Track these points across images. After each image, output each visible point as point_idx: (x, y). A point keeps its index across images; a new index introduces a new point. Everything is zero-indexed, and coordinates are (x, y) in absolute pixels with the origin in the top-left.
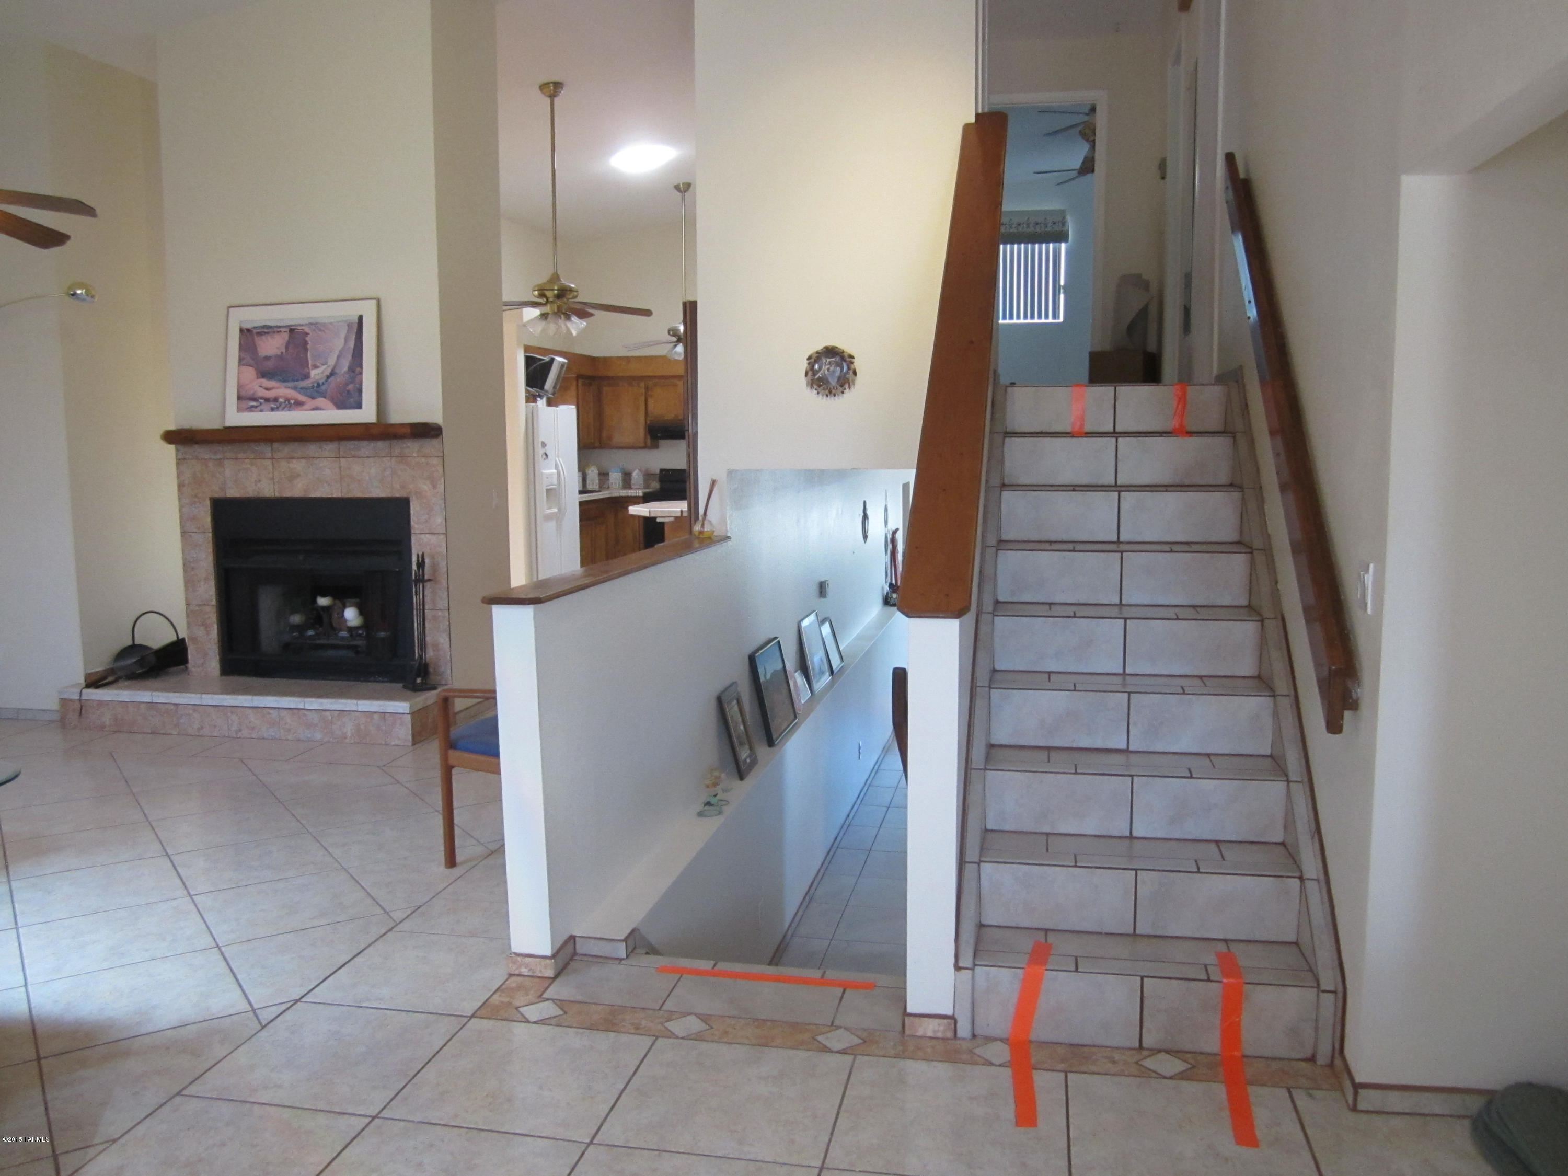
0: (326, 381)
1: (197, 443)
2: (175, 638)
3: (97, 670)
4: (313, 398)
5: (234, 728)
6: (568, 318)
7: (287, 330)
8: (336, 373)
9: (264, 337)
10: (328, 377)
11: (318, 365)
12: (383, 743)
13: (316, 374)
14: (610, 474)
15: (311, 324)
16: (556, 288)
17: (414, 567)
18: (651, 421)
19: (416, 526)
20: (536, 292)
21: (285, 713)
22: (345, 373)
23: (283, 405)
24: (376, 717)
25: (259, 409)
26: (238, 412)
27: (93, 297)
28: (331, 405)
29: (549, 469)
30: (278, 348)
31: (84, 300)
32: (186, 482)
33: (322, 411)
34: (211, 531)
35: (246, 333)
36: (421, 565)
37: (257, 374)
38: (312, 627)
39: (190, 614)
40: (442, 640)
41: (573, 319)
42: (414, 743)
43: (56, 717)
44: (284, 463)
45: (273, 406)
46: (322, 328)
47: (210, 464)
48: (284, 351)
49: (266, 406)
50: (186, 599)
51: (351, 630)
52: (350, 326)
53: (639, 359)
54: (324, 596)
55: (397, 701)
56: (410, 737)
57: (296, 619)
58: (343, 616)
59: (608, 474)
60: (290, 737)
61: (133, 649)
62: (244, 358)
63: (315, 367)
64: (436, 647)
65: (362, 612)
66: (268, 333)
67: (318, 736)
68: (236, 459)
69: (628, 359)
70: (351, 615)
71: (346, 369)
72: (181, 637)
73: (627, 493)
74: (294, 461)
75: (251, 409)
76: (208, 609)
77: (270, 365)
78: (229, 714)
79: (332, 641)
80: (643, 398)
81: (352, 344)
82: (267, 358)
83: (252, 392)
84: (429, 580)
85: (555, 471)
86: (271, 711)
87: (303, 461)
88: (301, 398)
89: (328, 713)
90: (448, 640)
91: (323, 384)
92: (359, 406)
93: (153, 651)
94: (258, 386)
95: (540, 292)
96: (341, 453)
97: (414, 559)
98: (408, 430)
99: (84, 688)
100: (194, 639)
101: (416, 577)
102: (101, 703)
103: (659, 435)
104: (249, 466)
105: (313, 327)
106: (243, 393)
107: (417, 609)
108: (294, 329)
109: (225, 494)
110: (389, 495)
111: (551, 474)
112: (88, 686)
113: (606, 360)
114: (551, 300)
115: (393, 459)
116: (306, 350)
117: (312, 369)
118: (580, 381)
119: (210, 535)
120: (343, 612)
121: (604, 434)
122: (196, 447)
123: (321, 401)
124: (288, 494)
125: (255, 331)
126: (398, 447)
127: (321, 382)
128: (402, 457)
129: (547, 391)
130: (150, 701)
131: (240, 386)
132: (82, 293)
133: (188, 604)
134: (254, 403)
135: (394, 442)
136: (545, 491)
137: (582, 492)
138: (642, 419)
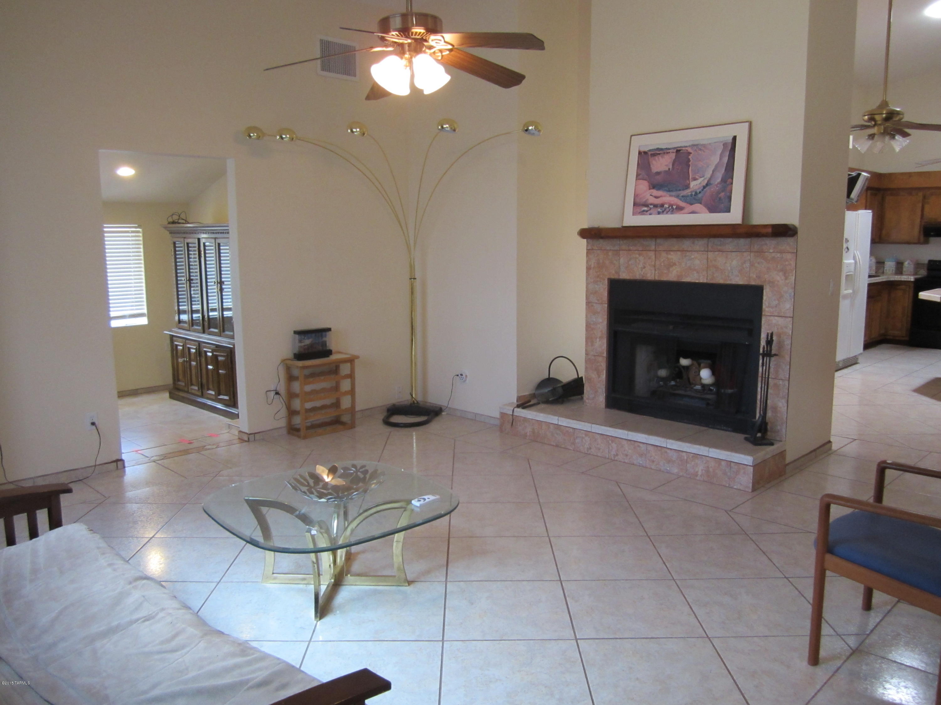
0: (703, 190)
1: (602, 238)
2: (576, 377)
3: (524, 394)
4: (691, 204)
5: (613, 452)
6: (893, 137)
7: (675, 151)
8: (711, 184)
9: (656, 158)
10: (704, 187)
11: (697, 177)
12: (727, 485)
13: (694, 185)
14: (886, 263)
15: (694, 145)
16: (884, 112)
17: (763, 343)
18: (925, 222)
19: (767, 309)
20: (866, 117)
21: (650, 448)
22: (718, 184)
23: (667, 210)
24: (723, 463)
25: (649, 212)
26: (633, 215)
27: (539, 131)
28: (705, 209)
29: (849, 260)
30: (666, 165)
31: (533, 134)
32: (592, 266)
33: (698, 214)
34: (607, 303)
35: (643, 155)
36: (769, 342)
37: (649, 186)
38: (674, 379)
39: (588, 361)
40: (780, 404)
41: (896, 137)
42: (754, 490)
43: (497, 422)
44: (664, 254)
45: (659, 210)
46: (703, 148)
47: (610, 254)
48: (671, 167)
49: (654, 211)
50: (586, 350)
51: (703, 386)
52: (725, 145)
53: (920, 174)
54: (685, 357)
55: (742, 454)
56: (751, 485)
57: (663, 373)
58: (699, 374)
59: (883, 263)
60: (653, 467)
61: (549, 381)
62: (640, 174)
63: (695, 179)
64: (775, 409)
65: (714, 373)
66: (659, 154)
67: (675, 470)
68: (630, 250)
69: (910, 175)
70: (706, 375)
71: (719, 180)
72: (580, 376)
73: (900, 278)
74: (672, 253)
75: (643, 213)
76: (600, 359)
77: (659, 178)
78: (610, 442)
79: (689, 393)
80: (920, 205)
81: (726, 159)
82: (658, 173)
83: (644, 200)
84: (775, 355)
85: (853, 261)
86: (641, 445)
87: (679, 253)
88: (682, 204)
89: (684, 454)
90: (785, 405)
91: (700, 192)
92: (728, 210)
93: (562, 384)
94: (650, 196)
95: (869, 116)
96: (710, 248)
97: (763, 336)
98: (770, 230)
99: (516, 407)
100: (589, 379)
101: (764, 351)
102: (525, 420)
103: (932, 234)
104: (637, 256)
105: (695, 148)
106: (638, 200)
107: (762, 377)
108: (680, 150)
109: (619, 275)
110: (746, 283)
111: (850, 264)
112: (518, 406)
113: (890, 176)
114: (879, 122)
115: (752, 254)
116: (689, 166)
117: (692, 181)
119: (606, 305)
120: (699, 372)
121: (884, 232)
122: (601, 241)
123: (697, 207)
124: (665, 278)
125: (650, 153)
126: (757, 243)
127: (698, 191)
128: (760, 252)
129: (852, 199)
130: (557, 423)
131: (636, 196)
132: (532, 129)
133: (587, 354)
134: (646, 209)
135: (755, 240)
136: (845, 276)
137: (870, 276)
138: (918, 221)
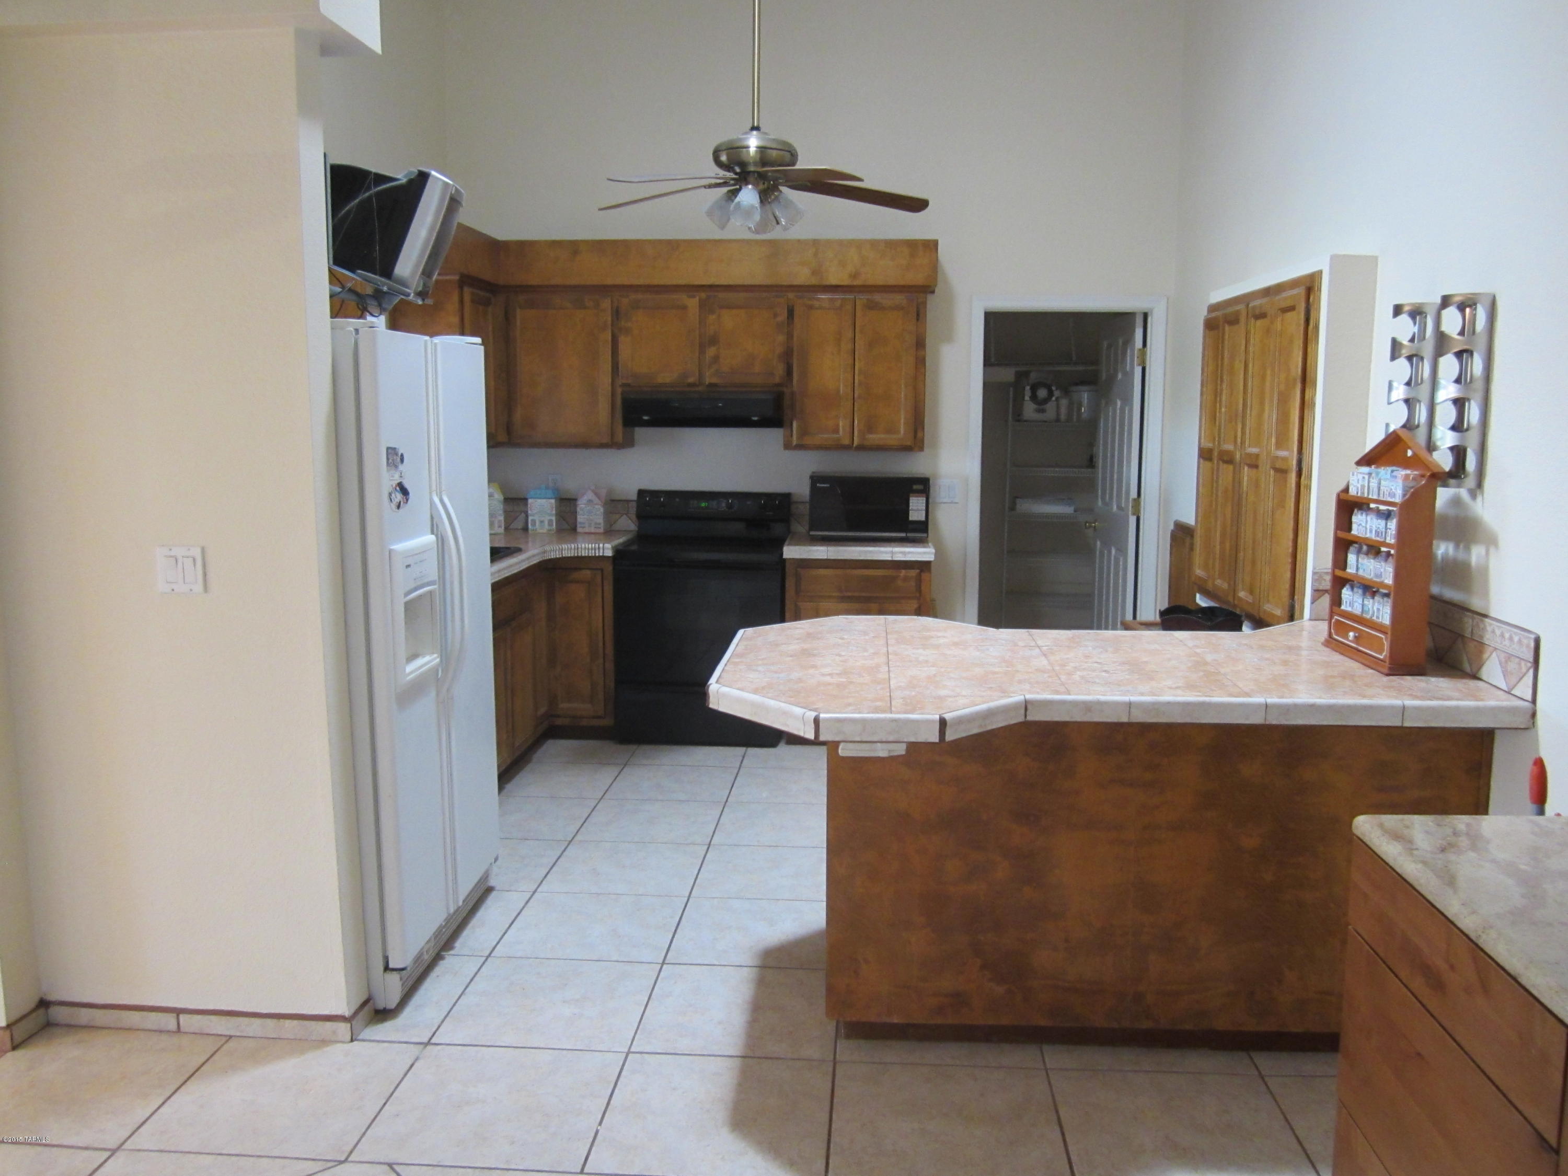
14: (530, 501)
18: (623, 385)
29: (414, 535)
53: (601, 247)
59: (525, 500)
69: (574, 247)
73: (576, 547)
80: (608, 336)
85: (429, 538)
103: (646, 418)
111: (421, 552)
113: (523, 248)
118: (467, 291)
121: (518, 412)
136: (401, 609)
137: (496, 554)
138: (605, 380)
